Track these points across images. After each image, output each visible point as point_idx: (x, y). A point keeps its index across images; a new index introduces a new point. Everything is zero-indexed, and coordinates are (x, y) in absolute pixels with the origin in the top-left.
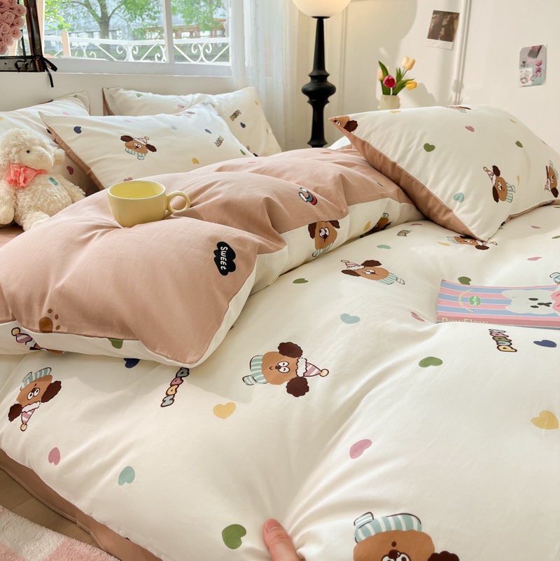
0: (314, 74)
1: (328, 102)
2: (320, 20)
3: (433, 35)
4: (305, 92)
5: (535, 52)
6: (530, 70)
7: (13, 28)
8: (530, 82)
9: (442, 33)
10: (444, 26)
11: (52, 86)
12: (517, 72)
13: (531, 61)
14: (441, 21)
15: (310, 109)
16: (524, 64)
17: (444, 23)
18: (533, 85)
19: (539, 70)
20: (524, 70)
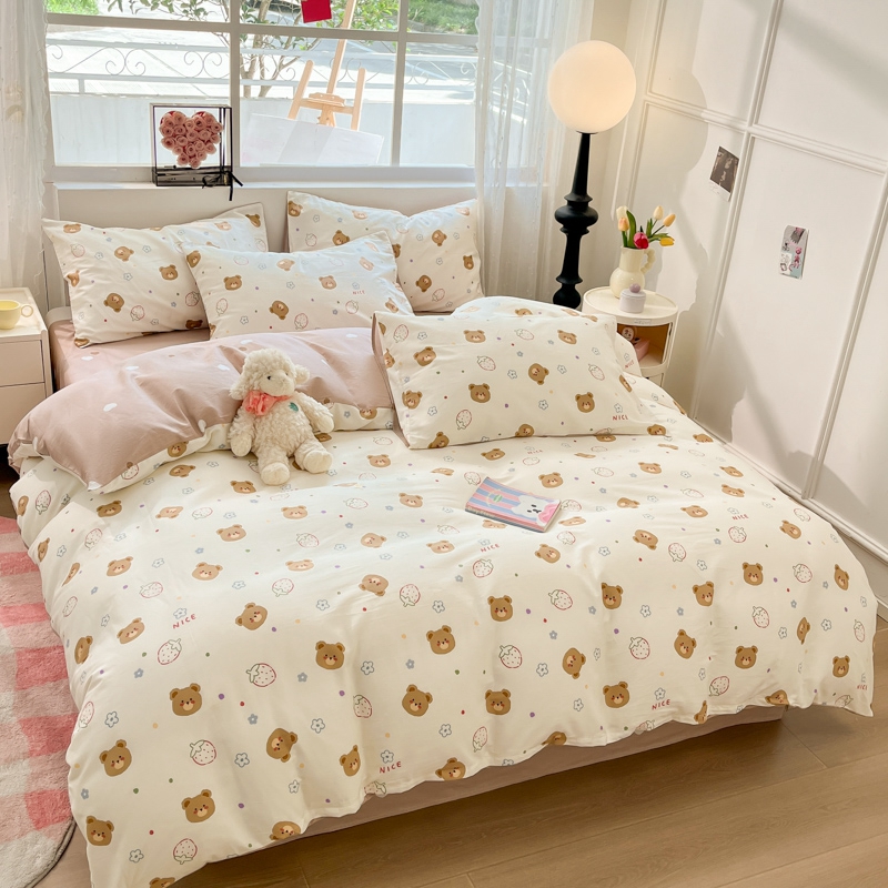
0: (573, 199)
1: (588, 232)
2: (586, 138)
3: (715, 177)
4: (559, 218)
5: (798, 235)
6: (790, 256)
7: (209, 144)
8: (788, 272)
9: (723, 177)
10: (726, 170)
11: (231, 199)
12: (778, 255)
13: (792, 244)
14: (724, 163)
15: (564, 237)
16: (786, 247)
17: (727, 166)
18: (791, 276)
19: (797, 260)
20: (786, 253)
